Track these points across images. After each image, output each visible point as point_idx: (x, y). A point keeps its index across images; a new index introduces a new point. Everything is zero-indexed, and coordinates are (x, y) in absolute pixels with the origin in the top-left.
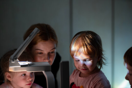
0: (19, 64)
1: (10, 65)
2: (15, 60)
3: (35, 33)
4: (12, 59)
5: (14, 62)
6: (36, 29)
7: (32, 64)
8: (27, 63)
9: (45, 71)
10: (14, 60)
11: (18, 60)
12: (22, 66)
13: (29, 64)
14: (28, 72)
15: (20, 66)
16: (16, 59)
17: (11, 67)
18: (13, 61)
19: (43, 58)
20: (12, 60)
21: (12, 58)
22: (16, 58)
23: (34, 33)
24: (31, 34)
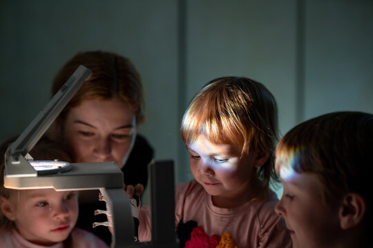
0: (33, 167)
1: (6, 170)
2: (21, 157)
3: (77, 80)
4: (14, 155)
5: (18, 163)
6: (81, 70)
7: (68, 167)
8: (54, 165)
9: (107, 188)
10: (19, 156)
11: (28, 156)
12: (42, 174)
13: (60, 167)
14: (57, 190)
15: (35, 175)
16: (24, 155)
17: (8, 176)
18: (17, 160)
19: (92, 148)
20: (12, 158)
21: (13, 151)
22: (23, 150)
23: (76, 82)
24: (66, 84)
